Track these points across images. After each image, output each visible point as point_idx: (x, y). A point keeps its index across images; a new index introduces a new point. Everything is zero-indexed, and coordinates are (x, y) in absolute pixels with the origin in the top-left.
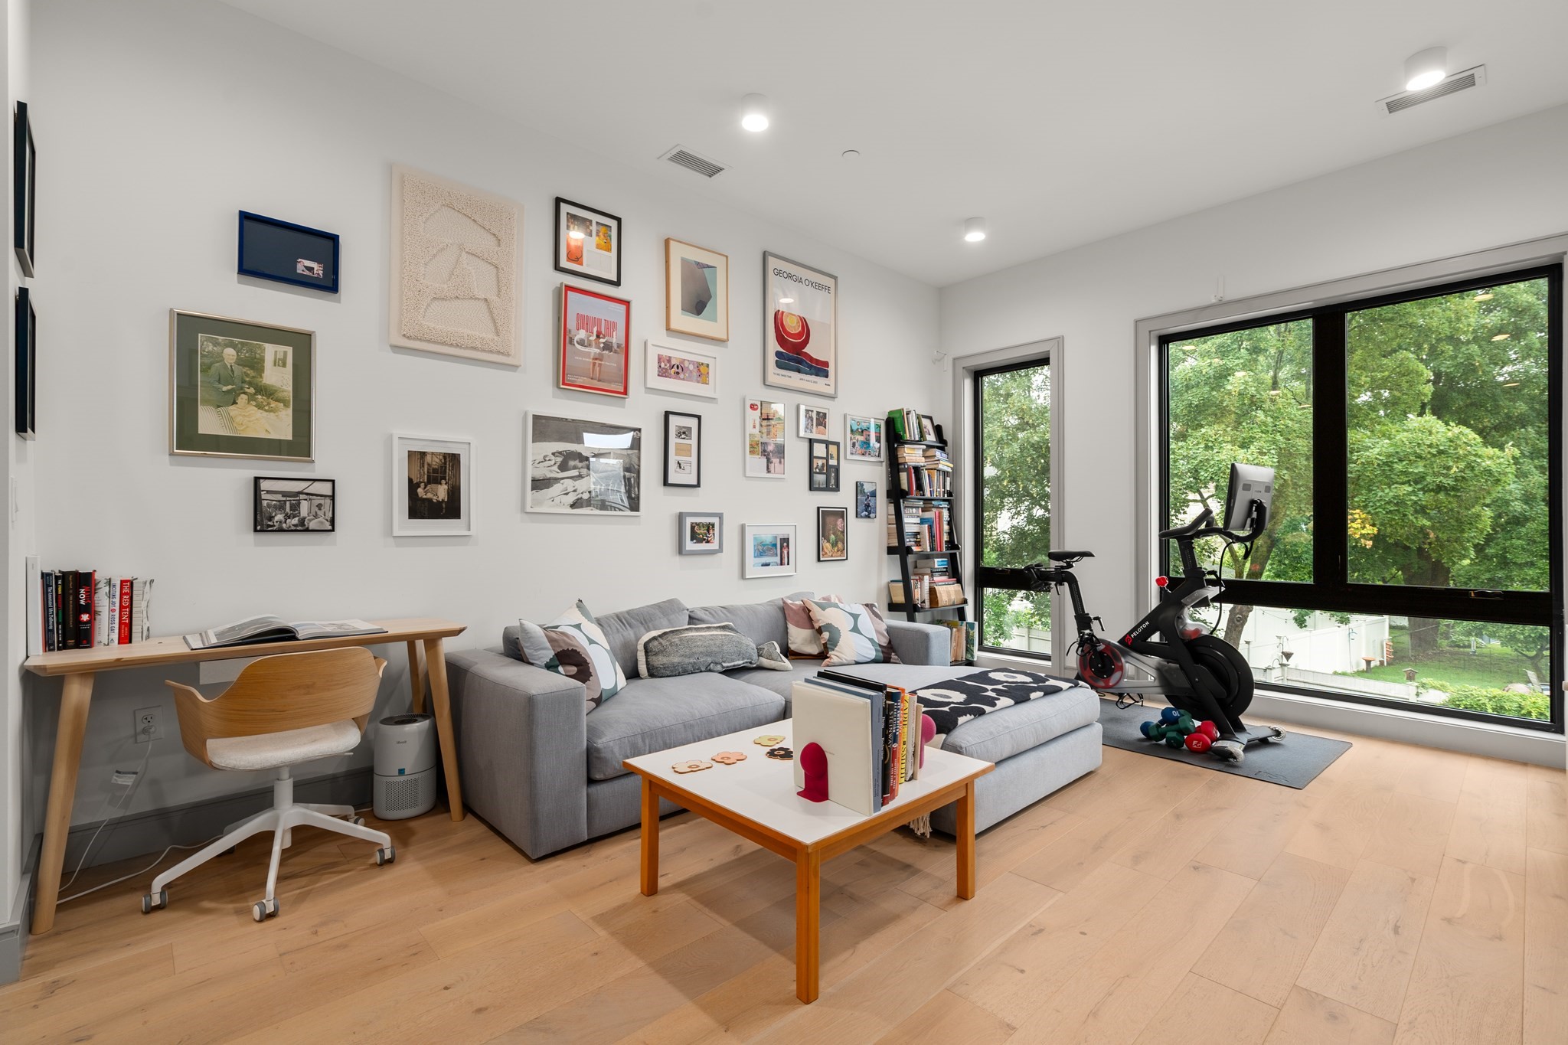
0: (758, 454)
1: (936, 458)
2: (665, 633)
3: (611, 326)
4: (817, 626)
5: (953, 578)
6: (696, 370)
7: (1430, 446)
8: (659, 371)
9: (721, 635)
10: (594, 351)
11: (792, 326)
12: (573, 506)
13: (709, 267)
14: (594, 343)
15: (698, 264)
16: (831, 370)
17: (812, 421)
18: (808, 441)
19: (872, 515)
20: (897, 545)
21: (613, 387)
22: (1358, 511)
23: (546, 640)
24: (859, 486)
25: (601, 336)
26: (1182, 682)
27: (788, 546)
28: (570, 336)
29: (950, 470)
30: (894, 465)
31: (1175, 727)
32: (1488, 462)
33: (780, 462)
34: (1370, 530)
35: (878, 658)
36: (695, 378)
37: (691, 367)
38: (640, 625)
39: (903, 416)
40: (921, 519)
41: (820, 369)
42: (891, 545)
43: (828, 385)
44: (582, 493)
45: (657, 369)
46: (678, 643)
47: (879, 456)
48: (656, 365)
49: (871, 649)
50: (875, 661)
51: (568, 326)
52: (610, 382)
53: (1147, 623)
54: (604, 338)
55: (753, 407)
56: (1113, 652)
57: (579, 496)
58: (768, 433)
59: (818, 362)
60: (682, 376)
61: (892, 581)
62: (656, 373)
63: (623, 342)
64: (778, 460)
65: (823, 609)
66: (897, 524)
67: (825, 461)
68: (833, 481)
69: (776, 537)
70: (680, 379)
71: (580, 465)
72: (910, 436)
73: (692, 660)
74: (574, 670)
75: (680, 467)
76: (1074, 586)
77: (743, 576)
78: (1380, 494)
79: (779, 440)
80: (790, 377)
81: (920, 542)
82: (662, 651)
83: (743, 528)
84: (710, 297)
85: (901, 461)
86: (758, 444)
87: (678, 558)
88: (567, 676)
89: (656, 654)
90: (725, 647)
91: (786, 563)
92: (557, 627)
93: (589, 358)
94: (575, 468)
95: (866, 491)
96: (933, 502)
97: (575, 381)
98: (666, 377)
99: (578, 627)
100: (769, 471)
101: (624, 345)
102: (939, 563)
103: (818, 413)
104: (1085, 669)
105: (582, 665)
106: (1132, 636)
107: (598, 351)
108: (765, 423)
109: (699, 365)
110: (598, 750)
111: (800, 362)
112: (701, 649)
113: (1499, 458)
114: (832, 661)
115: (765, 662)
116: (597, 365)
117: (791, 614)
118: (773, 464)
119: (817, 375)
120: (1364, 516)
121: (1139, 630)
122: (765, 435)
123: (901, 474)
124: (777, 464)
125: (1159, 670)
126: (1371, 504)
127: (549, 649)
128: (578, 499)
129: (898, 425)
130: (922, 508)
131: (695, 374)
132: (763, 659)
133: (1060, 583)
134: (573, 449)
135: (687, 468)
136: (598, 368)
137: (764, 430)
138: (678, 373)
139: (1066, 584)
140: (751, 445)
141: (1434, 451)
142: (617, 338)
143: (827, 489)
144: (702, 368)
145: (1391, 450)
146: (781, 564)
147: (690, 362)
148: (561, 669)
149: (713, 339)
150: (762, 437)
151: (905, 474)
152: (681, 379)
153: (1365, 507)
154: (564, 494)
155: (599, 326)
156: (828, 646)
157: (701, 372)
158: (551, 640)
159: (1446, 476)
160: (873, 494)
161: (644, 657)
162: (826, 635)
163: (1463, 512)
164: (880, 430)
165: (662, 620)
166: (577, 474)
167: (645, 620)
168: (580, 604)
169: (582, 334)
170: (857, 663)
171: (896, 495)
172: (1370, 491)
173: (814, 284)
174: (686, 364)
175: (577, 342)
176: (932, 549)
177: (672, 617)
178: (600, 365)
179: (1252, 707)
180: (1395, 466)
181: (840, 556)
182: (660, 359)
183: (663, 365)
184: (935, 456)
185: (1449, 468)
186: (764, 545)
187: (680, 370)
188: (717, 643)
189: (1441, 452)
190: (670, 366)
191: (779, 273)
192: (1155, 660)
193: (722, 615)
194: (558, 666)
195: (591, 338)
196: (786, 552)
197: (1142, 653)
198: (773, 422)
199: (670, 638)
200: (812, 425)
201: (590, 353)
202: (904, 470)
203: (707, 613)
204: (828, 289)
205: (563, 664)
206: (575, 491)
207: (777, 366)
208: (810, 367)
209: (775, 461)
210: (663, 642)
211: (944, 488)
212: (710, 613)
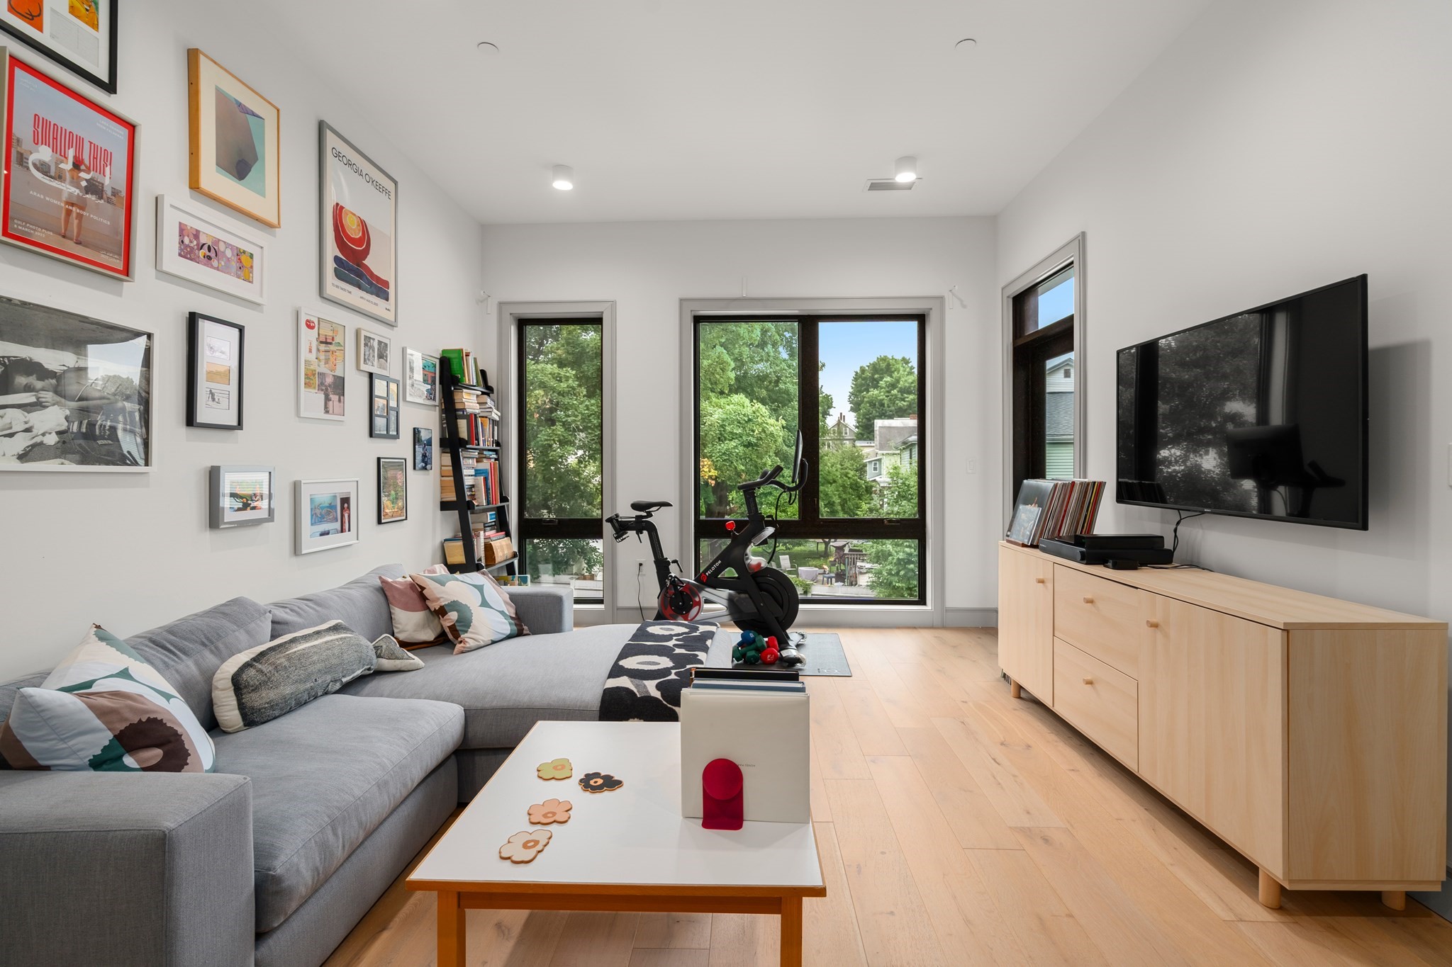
0: (315, 388)
1: (487, 406)
2: (262, 654)
3: (101, 157)
4: (434, 606)
5: (502, 531)
6: (235, 259)
7: (744, 415)
8: (180, 249)
9: (337, 639)
10: (69, 189)
11: (353, 231)
12: (22, 457)
13: (254, 114)
14: (68, 176)
15: (240, 105)
16: (391, 291)
17: (373, 351)
18: (367, 375)
19: (428, 467)
20: (455, 499)
21: (103, 258)
22: (706, 459)
23: (90, 715)
24: (416, 432)
25: (83, 167)
26: (750, 608)
27: (349, 508)
28: (19, 149)
29: (498, 419)
30: (450, 411)
31: (753, 646)
32: (772, 428)
33: (340, 401)
34: (714, 473)
35: (513, 632)
36: (234, 270)
37: (229, 253)
38: (203, 648)
39: (463, 357)
40: (476, 470)
41: (379, 288)
42: (444, 500)
43: (388, 310)
44: (43, 435)
45: (178, 245)
46: (286, 663)
47: (434, 399)
48: (177, 239)
49: (504, 623)
50: (509, 637)
51: (15, 130)
52: (98, 248)
53: (720, 562)
54: (88, 170)
55: (309, 325)
56: (691, 590)
57: (38, 440)
58: (327, 361)
59: (378, 279)
60: (215, 263)
61: (446, 540)
62: (177, 251)
63: (122, 187)
64: (337, 397)
65: (443, 584)
66: (454, 476)
67: (385, 402)
68: (393, 426)
69: (335, 497)
70: (212, 267)
71: (39, 384)
72: (469, 380)
73: (308, 685)
74: (156, 754)
75: (214, 400)
76: (653, 534)
77: (296, 550)
78: (719, 447)
79: (339, 373)
80: (350, 292)
81: (474, 495)
82: (265, 683)
83: (296, 487)
84: (256, 159)
85: (458, 406)
86: (314, 375)
87: (208, 535)
88: (145, 769)
89: (256, 689)
90: (345, 656)
91: (347, 529)
92: (89, 684)
93: (59, 199)
94: (28, 389)
95: (423, 439)
96: (485, 453)
97: (30, 234)
98: (191, 259)
99: (125, 674)
100: (327, 412)
101: (124, 194)
102: (490, 517)
103: (380, 343)
104: (666, 609)
105: (170, 742)
106: (707, 574)
107: (77, 192)
108: (323, 347)
109: (239, 253)
110: (277, 880)
111: (360, 275)
112: (319, 666)
113: (776, 426)
114: (468, 645)
115: (386, 664)
116: (74, 215)
117: (397, 596)
118: (331, 403)
119: (378, 296)
120: (709, 463)
121: (713, 568)
122: (322, 363)
123: (458, 420)
124: (336, 403)
125: (731, 600)
126: (714, 455)
127: (99, 730)
128: (33, 446)
129: (455, 367)
130: (476, 458)
131: (234, 264)
132: (384, 660)
133: (639, 532)
134: (24, 356)
135: (224, 402)
136: (76, 222)
137: (322, 356)
138: (209, 258)
139: (645, 532)
140: (306, 375)
141: (746, 419)
142: (113, 178)
143: (387, 436)
144: (243, 257)
145: (724, 416)
146: (342, 531)
147: (228, 245)
148: (128, 760)
149: (257, 219)
150: (319, 366)
151: (465, 421)
152: (215, 268)
153: (711, 457)
154: (5, 436)
155: (79, 148)
156: (458, 628)
157: (242, 264)
158: (101, 713)
159: (753, 436)
160: (429, 443)
161: (235, 698)
162: (453, 616)
163: (759, 461)
164: (435, 370)
165: (237, 633)
166: (33, 399)
167: (208, 639)
168: (102, 635)
169: (44, 153)
170: (494, 642)
171: (453, 444)
172: (713, 445)
173: (375, 182)
174: (222, 247)
175: (35, 165)
176: (488, 503)
177: (253, 625)
178: (80, 217)
179: (799, 618)
180: (727, 428)
181: (400, 516)
182: (182, 230)
183: (186, 241)
184: (486, 403)
185: (753, 431)
186: (322, 508)
187: (212, 254)
188: (336, 651)
189: (750, 420)
190: (198, 244)
191: (338, 155)
192: (725, 593)
193: (311, 610)
194: (121, 757)
195: (62, 166)
196: (346, 515)
197: (714, 588)
198: (332, 348)
199: (272, 660)
200: (374, 356)
201: (60, 191)
202: (463, 417)
203: (288, 610)
204: (388, 193)
205: (131, 750)
206: (28, 430)
207: (337, 276)
208: (371, 284)
209: (334, 398)
210: (265, 668)
211: (493, 438)
212: (292, 610)
